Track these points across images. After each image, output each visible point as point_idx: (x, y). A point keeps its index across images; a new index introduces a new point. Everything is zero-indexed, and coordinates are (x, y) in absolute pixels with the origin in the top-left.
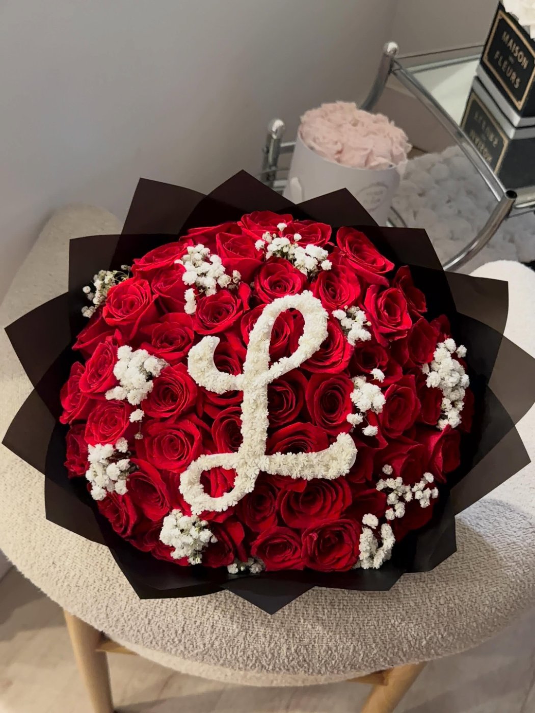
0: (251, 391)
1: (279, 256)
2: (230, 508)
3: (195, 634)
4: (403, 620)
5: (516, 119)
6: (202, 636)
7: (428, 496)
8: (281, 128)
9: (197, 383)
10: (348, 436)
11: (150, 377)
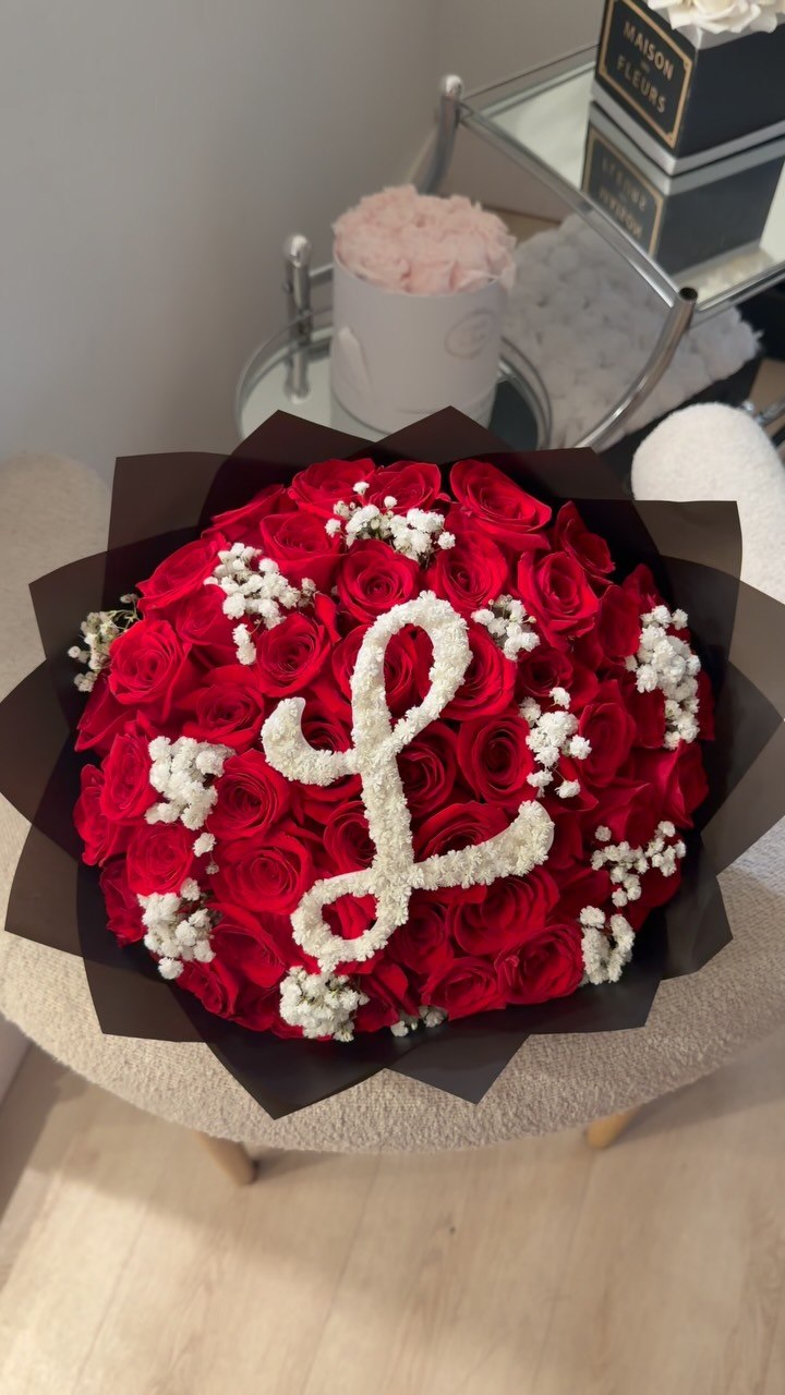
0: (372, 773)
1: (366, 536)
2: (377, 952)
3: (363, 1123)
4: (664, 1035)
5: (670, 163)
6: (373, 1124)
7: (672, 858)
8: (304, 248)
9: (284, 775)
10: (536, 804)
11: (209, 780)
